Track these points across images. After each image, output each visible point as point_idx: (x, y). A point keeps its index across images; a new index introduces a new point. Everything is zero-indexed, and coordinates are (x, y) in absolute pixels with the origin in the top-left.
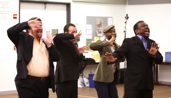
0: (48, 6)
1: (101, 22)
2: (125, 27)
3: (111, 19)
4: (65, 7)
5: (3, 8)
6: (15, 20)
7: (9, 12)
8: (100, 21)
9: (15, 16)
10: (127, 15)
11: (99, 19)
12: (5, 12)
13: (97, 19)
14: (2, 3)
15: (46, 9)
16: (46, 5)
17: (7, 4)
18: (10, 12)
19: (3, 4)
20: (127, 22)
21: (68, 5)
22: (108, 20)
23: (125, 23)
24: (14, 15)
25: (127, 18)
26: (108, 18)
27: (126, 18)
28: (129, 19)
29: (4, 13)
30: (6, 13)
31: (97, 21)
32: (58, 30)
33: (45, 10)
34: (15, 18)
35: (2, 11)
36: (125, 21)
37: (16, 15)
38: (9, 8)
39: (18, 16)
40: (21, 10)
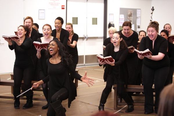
1: (132, 13)
2: (151, 17)
3: (140, 10)
4: (103, 0)
5: (54, 0)
6: (63, 10)
8: (131, 11)
9: (63, 7)
10: (153, 7)
11: (130, 10)
12: (55, 3)
13: (129, 10)
15: (88, 2)
18: (59, 3)
20: (152, 13)
22: (137, 11)
23: (152, 14)
24: (62, 6)
25: (153, 10)
26: (137, 10)
27: (152, 9)
28: (154, 10)
29: (54, 4)
30: (56, 4)
31: (128, 12)
33: (87, 2)
34: (63, 8)
35: (52, 3)
36: (151, 12)
37: (64, 6)
38: (58, 0)
39: (65, 7)
40: (68, 2)
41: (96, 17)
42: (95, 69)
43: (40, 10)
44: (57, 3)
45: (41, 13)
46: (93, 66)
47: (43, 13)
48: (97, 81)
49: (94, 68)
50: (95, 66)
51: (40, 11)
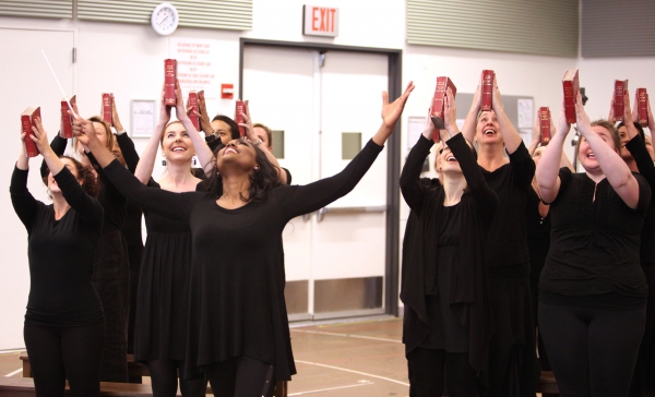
0: (331, 58)
3: (530, 102)
4: (383, 63)
5: (190, 63)
6: (227, 101)
7: (207, 76)
9: (226, 91)
10: (582, 90)
12: (195, 76)
14: (185, 48)
15: (324, 68)
16: (323, 56)
17: (203, 52)
18: (213, 77)
19: (190, 51)
21: (394, 58)
22: (519, 107)
24: (224, 86)
26: (520, 101)
28: (587, 102)
29: (193, 79)
30: (199, 79)
32: (359, 135)
33: (321, 72)
34: (227, 96)
35: (185, 76)
37: (231, 86)
38: (209, 64)
39: (235, 91)
40: (245, 71)
41: (357, 131)
42: (352, 336)
43: (135, 104)
44: (202, 76)
45: (142, 113)
46: (345, 322)
47: (149, 113)
48: (363, 381)
49: (349, 329)
50: (352, 321)
51: (137, 107)
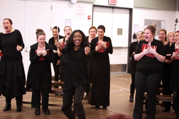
0: (115, 10)
1: (156, 24)
2: (175, 29)
3: (164, 22)
4: (128, 11)
5: (80, 10)
6: (89, 20)
7: (84, 14)
8: (155, 23)
10: (177, 19)
11: (154, 22)
12: (81, 13)
13: (153, 22)
14: (79, 7)
15: (113, 12)
16: (113, 9)
17: (83, 8)
18: (86, 14)
19: (80, 7)
20: (176, 24)
21: (131, 10)
22: (162, 23)
23: (175, 25)
24: (89, 16)
25: (177, 21)
26: (162, 21)
27: (175, 21)
28: (178, 22)
29: (81, 14)
30: (82, 14)
31: (153, 23)
32: (122, 29)
33: (112, 13)
35: (79, 13)
36: (175, 24)
37: (90, 16)
38: (85, 11)
39: (91, 17)
40: (94, 13)
42: (119, 78)
43: (66, 20)
44: (83, 14)
45: (68, 22)
46: (117, 75)
47: (70, 22)
48: (121, 90)
49: (118, 77)
50: (119, 75)
51: (67, 21)
